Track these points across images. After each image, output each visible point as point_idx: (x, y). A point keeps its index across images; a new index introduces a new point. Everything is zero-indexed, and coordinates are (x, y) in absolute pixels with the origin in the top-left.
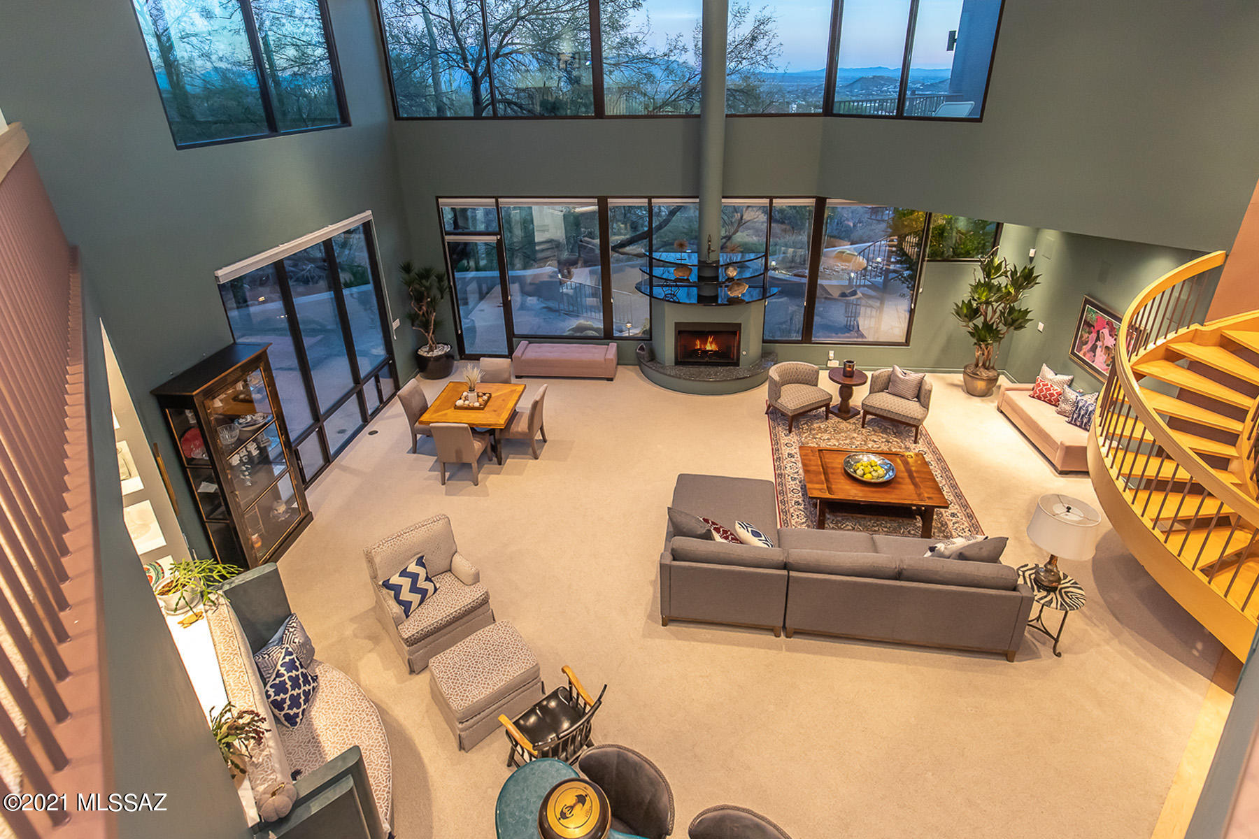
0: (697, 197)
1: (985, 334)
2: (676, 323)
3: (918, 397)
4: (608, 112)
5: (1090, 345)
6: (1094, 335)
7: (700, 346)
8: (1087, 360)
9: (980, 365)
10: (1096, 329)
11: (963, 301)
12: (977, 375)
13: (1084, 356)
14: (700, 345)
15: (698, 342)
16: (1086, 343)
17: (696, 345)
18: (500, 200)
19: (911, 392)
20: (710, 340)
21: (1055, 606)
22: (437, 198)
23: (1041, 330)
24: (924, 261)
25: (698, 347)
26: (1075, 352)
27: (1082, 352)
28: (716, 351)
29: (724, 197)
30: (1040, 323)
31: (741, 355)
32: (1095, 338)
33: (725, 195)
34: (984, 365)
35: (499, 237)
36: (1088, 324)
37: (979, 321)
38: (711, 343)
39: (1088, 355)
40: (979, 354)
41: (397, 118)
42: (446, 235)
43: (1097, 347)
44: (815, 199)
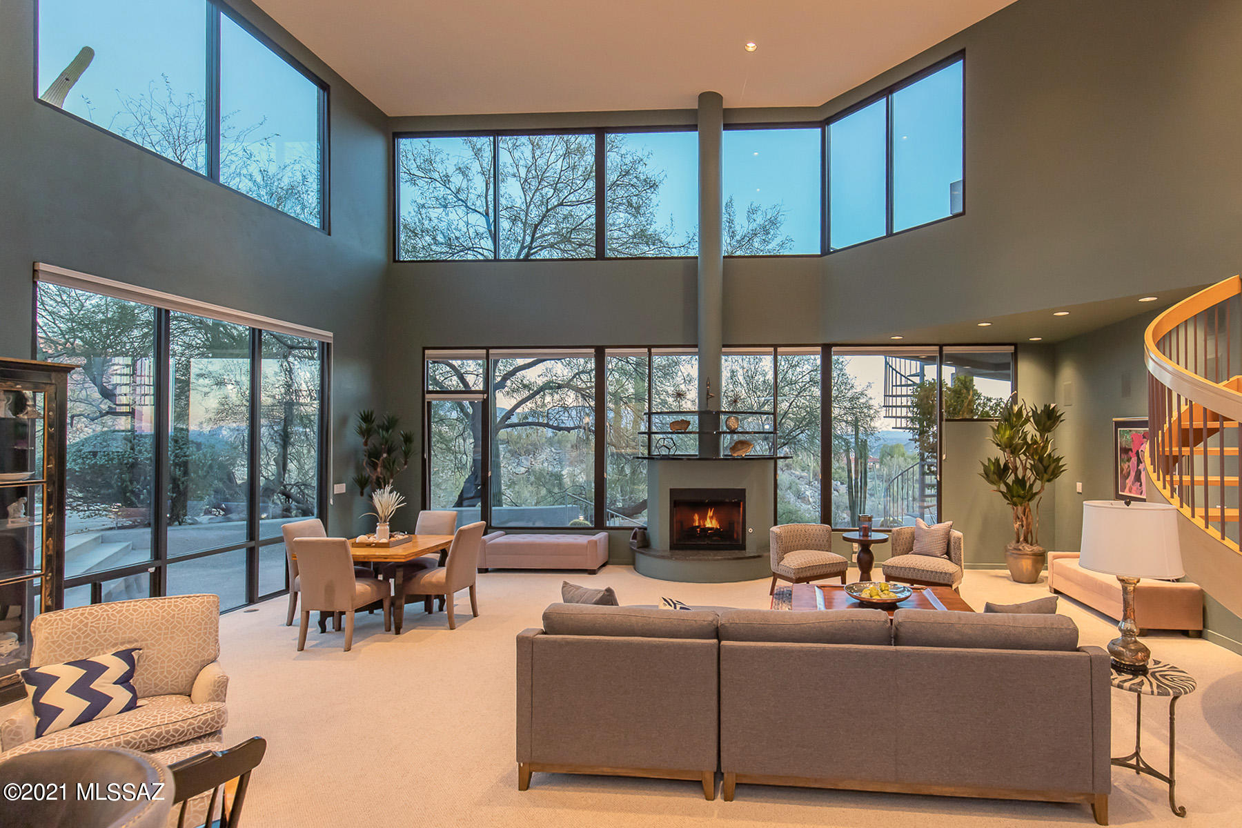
0: (696, 346)
1: (1019, 494)
2: (671, 490)
3: (948, 553)
4: (609, 254)
5: (1133, 474)
6: (1134, 459)
7: (699, 522)
8: (1135, 496)
9: (1021, 540)
10: (1135, 451)
11: (989, 459)
12: (1020, 550)
13: (1130, 492)
14: (699, 520)
15: (696, 517)
16: (1129, 474)
17: (694, 521)
18: (491, 351)
19: (939, 547)
20: (710, 514)
21: (1149, 689)
22: (424, 349)
23: (1081, 491)
24: (942, 420)
25: (697, 525)
26: (1120, 493)
27: (1127, 489)
28: (717, 529)
29: (724, 346)
30: (1078, 483)
31: (747, 532)
32: (1136, 463)
33: (725, 343)
34: (1026, 540)
35: (486, 395)
36: (1126, 451)
37: (1010, 479)
38: (711, 518)
39: (1134, 488)
40: (1017, 525)
41: (395, 261)
42: (427, 393)
43: (1140, 472)
44: (820, 348)
